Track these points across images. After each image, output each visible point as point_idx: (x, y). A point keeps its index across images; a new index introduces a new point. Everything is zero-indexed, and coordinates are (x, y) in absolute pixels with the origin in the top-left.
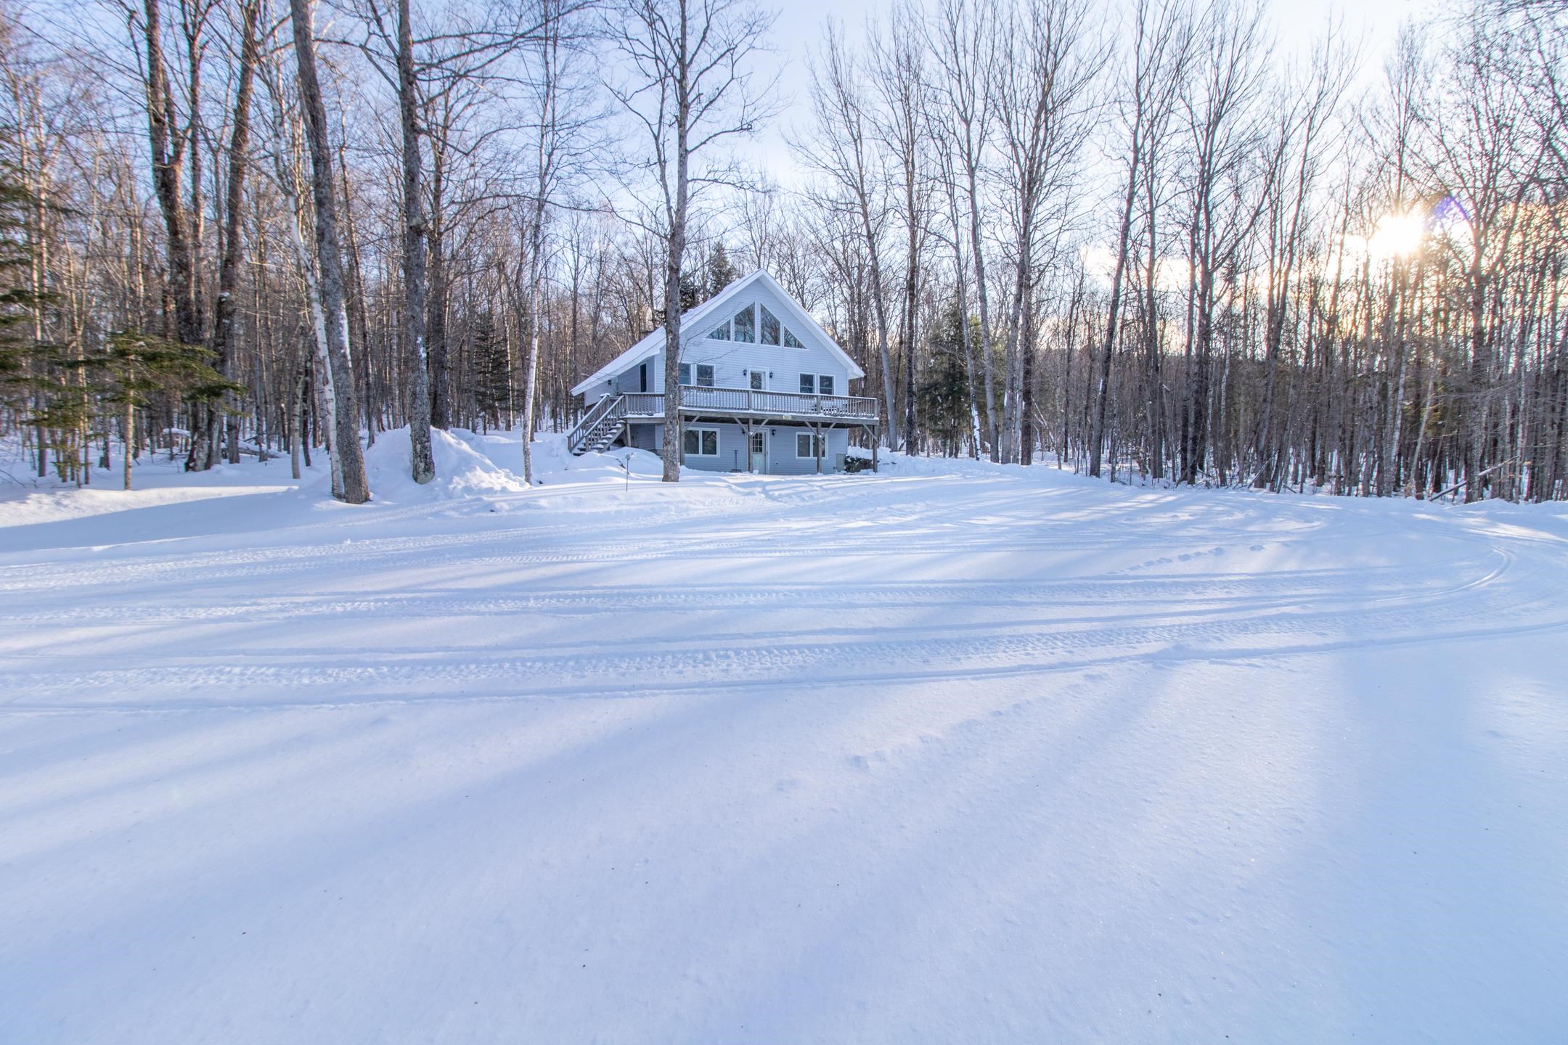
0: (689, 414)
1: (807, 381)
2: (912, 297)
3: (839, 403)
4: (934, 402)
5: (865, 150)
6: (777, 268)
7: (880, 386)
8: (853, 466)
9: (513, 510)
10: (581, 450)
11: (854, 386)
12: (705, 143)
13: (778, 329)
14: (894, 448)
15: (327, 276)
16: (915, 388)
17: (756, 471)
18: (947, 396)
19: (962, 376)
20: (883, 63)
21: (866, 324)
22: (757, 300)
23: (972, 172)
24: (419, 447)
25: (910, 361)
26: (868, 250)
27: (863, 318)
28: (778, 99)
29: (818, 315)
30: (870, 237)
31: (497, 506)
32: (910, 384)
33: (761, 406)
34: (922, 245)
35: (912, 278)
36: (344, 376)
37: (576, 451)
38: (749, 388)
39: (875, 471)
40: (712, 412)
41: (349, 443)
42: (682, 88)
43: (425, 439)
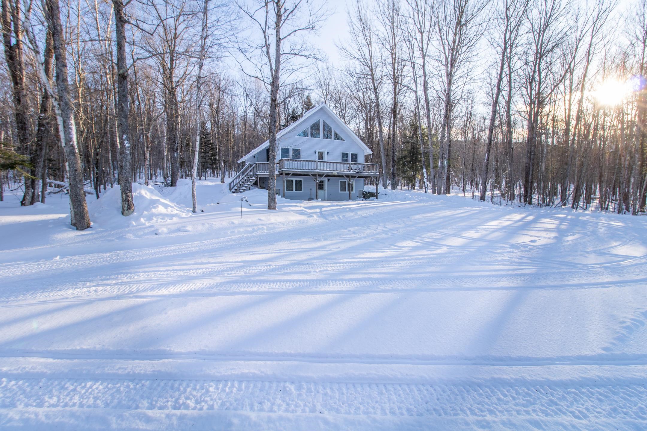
0: (287, 172)
1: (345, 156)
2: (395, 117)
3: (360, 166)
4: (404, 165)
5: (373, 49)
6: (334, 105)
7: (379, 157)
8: (367, 196)
9: (169, 233)
10: (236, 190)
11: (367, 157)
12: (290, 35)
13: (331, 132)
14: (385, 186)
15: (62, 100)
16: (395, 158)
17: (320, 199)
18: (410, 162)
19: (417, 153)
20: (381, 8)
21: (373, 129)
22: (322, 118)
23: (424, 56)
24: (124, 195)
25: (393, 146)
26: (374, 96)
27: (372, 126)
28: (327, 10)
29: (352, 126)
30: (375, 89)
31: (160, 231)
32: (393, 157)
33: (323, 168)
34: (399, 92)
35: (394, 108)
36: (73, 157)
37: (233, 190)
38: (317, 160)
39: (377, 198)
40: (298, 171)
41: (76, 195)
42: (278, 6)
43: (128, 191)
